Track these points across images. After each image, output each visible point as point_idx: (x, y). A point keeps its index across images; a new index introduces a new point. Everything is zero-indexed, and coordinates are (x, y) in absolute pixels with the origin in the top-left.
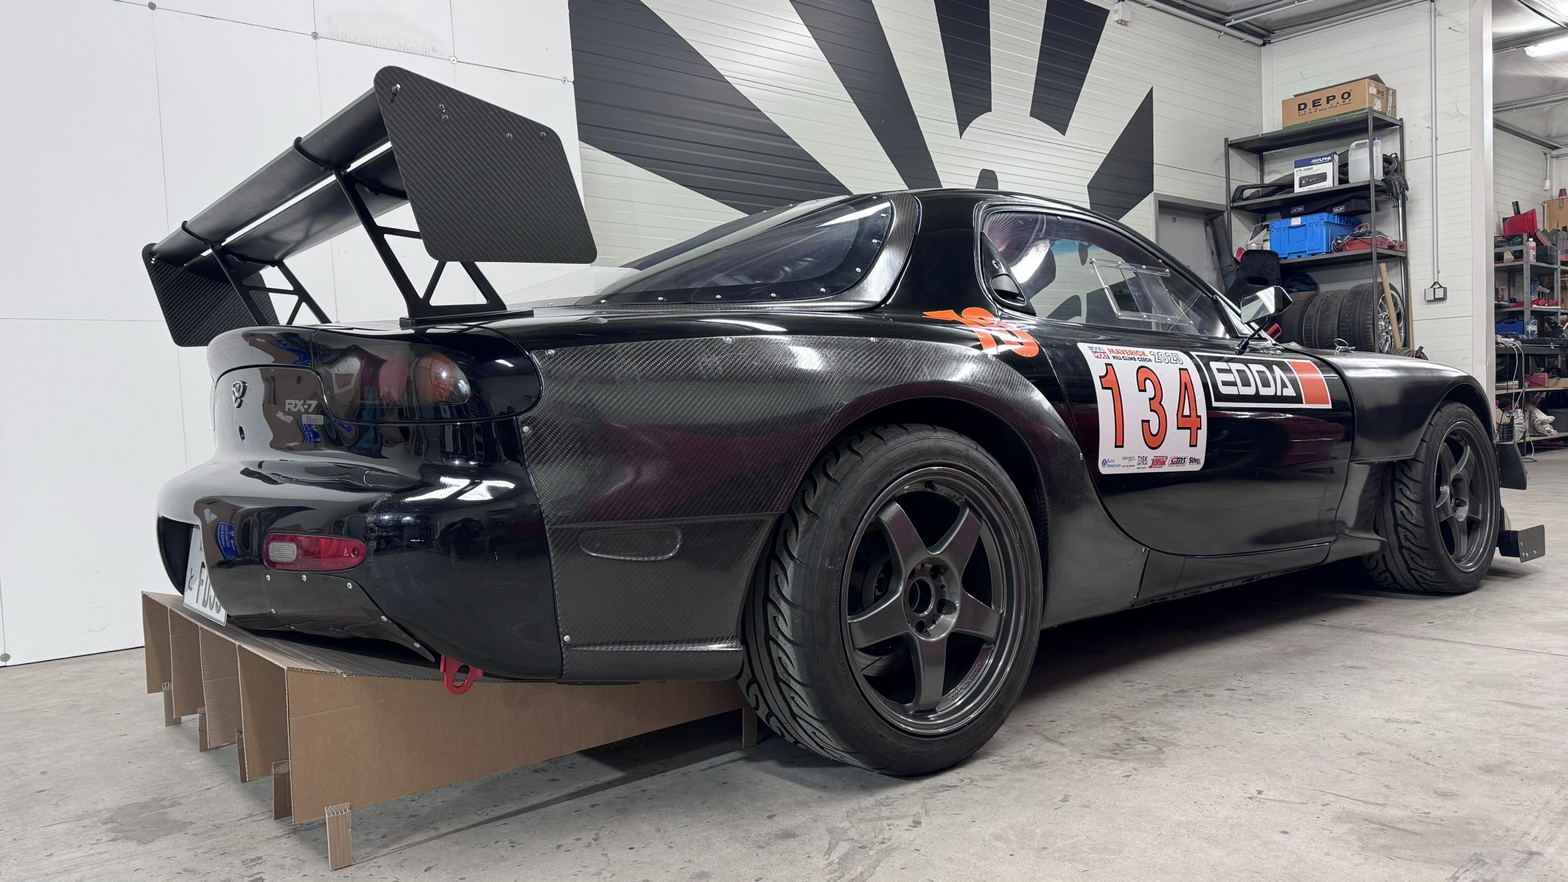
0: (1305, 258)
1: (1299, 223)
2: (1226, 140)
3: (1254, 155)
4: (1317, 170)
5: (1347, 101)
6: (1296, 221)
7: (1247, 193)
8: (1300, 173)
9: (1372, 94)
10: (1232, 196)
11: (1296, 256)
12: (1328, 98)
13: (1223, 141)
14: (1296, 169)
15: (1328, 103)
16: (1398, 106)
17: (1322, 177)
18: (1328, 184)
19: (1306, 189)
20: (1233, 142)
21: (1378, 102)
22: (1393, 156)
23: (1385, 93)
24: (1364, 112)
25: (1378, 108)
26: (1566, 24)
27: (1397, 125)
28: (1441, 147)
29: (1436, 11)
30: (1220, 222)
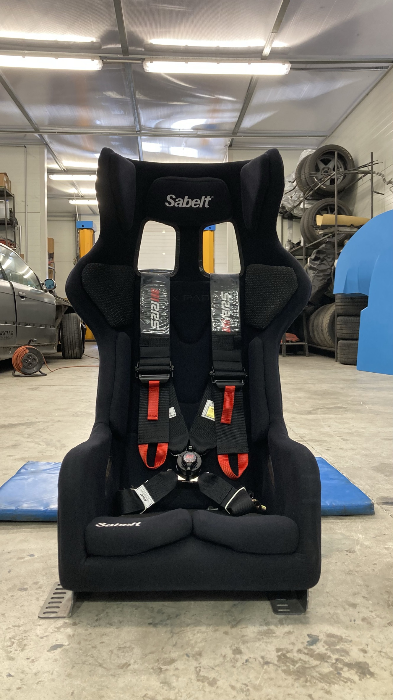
9: (5, 181)
16: (12, 188)
21: (6, 185)
22: (11, 209)
23: (8, 181)
24: (3, 188)
25: (7, 187)
26: (64, 170)
27: (12, 196)
28: (29, 209)
29: (27, 152)
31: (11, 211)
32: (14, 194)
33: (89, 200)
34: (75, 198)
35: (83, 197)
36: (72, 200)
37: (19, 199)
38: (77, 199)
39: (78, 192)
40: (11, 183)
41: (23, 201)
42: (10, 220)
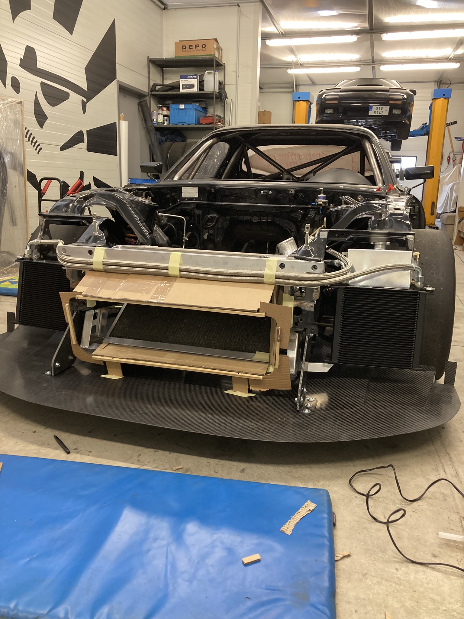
0: (185, 125)
2: (148, 57)
3: (160, 68)
4: (190, 82)
5: (204, 49)
6: (182, 106)
7: (158, 88)
8: (182, 82)
9: (215, 48)
10: (151, 87)
11: (181, 124)
12: (196, 45)
13: (147, 58)
14: (181, 80)
15: (196, 48)
16: (223, 56)
17: (192, 86)
18: (195, 90)
19: (185, 91)
20: (152, 59)
21: (216, 53)
22: (221, 81)
23: (219, 49)
24: (212, 56)
25: (217, 56)
26: (282, 33)
27: (223, 66)
28: (240, 80)
29: (240, 12)
30: (145, 101)
31: (220, 83)
32: (225, 64)
33: (308, 68)
34: (293, 66)
35: (302, 65)
36: (291, 69)
37: (230, 68)
38: (295, 68)
39: (297, 59)
40: (223, 50)
41: (234, 71)
42: (219, 94)
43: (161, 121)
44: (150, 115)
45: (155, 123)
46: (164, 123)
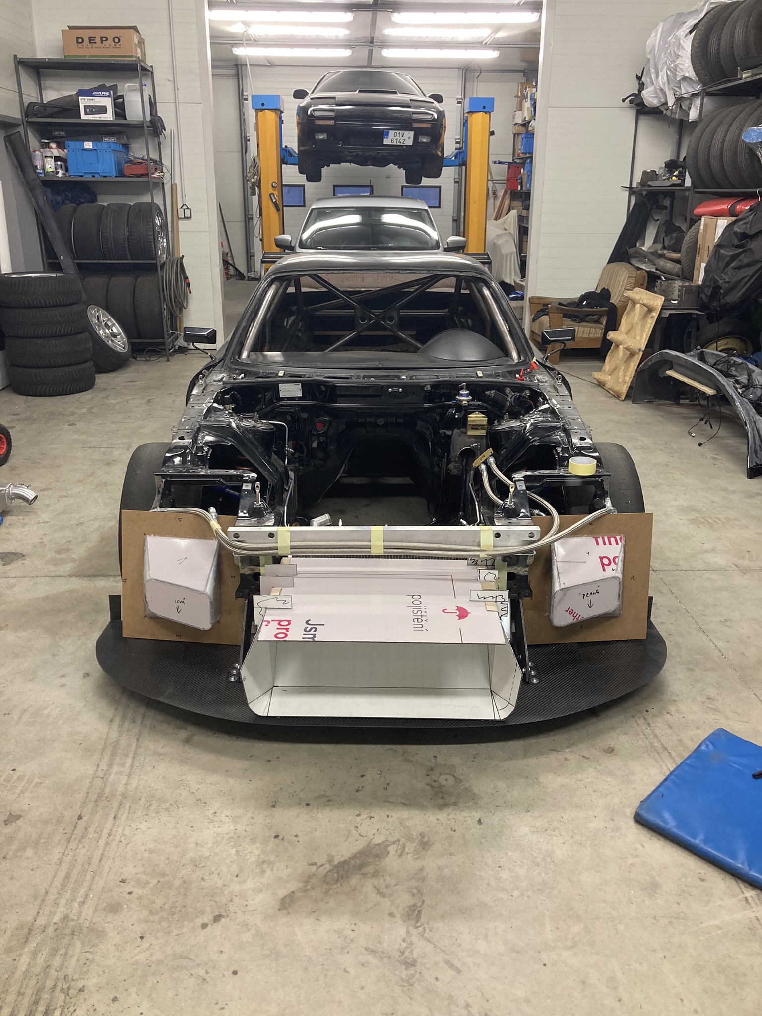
0: (98, 178)
1: (91, 147)
2: (16, 56)
4: (98, 102)
5: (118, 45)
6: (88, 145)
8: (83, 102)
9: (136, 43)
10: (25, 111)
11: (91, 175)
12: (101, 38)
13: (13, 57)
14: (80, 97)
15: (102, 42)
16: (147, 54)
17: (103, 110)
18: (109, 116)
19: (91, 117)
20: (21, 60)
21: (139, 50)
23: (141, 42)
24: (134, 59)
26: (232, 2)
27: (150, 71)
28: (181, 97)
30: (18, 134)
31: (150, 105)
32: (152, 67)
33: (266, 47)
34: (243, 42)
35: (256, 41)
36: (237, 47)
37: (161, 75)
38: (245, 45)
39: (251, 32)
40: (145, 43)
41: (169, 80)
42: (152, 123)
43: (52, 170)
44: (30, 158)
45: (41, 173)
46: (57, 173)
